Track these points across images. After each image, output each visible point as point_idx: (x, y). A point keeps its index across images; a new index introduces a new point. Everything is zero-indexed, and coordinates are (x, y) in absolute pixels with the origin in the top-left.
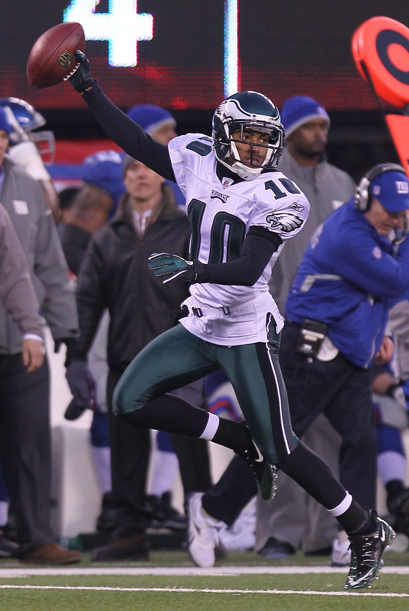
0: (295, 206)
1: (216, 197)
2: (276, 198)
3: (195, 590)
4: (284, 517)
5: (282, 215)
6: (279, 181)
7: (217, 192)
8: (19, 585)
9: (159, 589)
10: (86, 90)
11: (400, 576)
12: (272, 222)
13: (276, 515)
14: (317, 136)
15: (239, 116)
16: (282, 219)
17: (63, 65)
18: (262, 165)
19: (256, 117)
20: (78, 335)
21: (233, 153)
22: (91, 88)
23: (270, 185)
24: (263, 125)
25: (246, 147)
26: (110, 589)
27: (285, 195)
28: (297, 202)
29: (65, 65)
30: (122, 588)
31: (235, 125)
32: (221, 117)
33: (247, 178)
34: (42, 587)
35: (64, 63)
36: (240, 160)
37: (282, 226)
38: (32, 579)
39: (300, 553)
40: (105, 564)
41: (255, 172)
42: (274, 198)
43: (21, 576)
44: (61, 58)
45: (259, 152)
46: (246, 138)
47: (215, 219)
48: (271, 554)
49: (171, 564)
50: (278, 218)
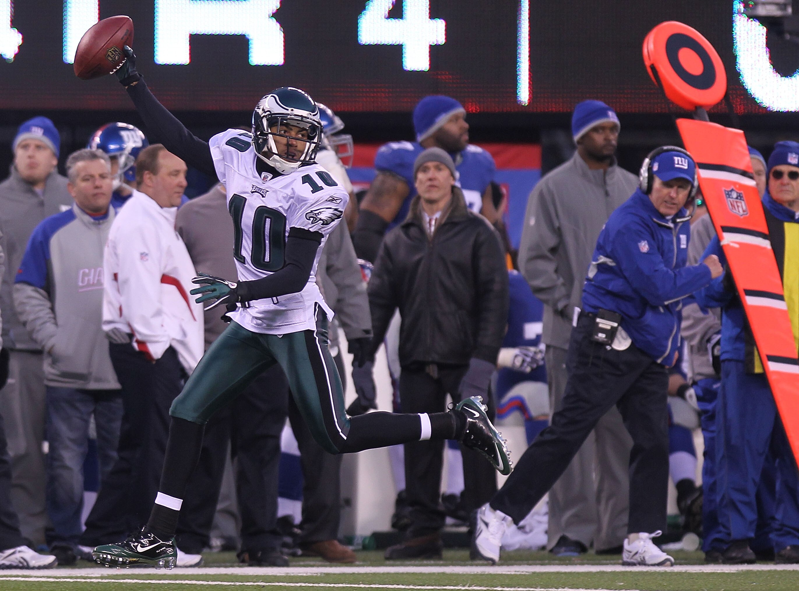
0: (332, 199)
1: (256, 192)
2: (313, 192)
3: (487, 588)
4: (576, 516)
5: (321, 210)
6: (316, 174)
7: (257, 187)
8: (313, 584)
9: (452, 588)
10: (132, 84)
11: (690, 574)
12: (312, 219)
13: (568, 514)
14: (607, 140)
15: (277, 109)
16: (321, 214)
17: (111, 59)
18: (300, 158)
19: (294, 111)
20: (371, 335)
21: (271, 147)
22: (136, 82)
23: (307, 179)
24: (300, 119)
25: (284, 140)
26: (403, 587)
27: (321, 188)
28: (334, 195)
29: (112, 60)
30: (416, 587)
31: (273, 120)
32: (260, 111)
33: (284, 171)
34: (335, 585)
35: (112, 58)
36: (277, 153)
37: (323, 221)
38: (326, 579)
39: (592, 552)
40: (398, 563)
41: (293, 166)
42: (311, 192)
43: (315, 574)
44: (109, 53)
45: (296, 146)
46: (284, 132)
47: (256, 214)
48: (563, 553)
49: (462, 562)
50: (317, 213)
